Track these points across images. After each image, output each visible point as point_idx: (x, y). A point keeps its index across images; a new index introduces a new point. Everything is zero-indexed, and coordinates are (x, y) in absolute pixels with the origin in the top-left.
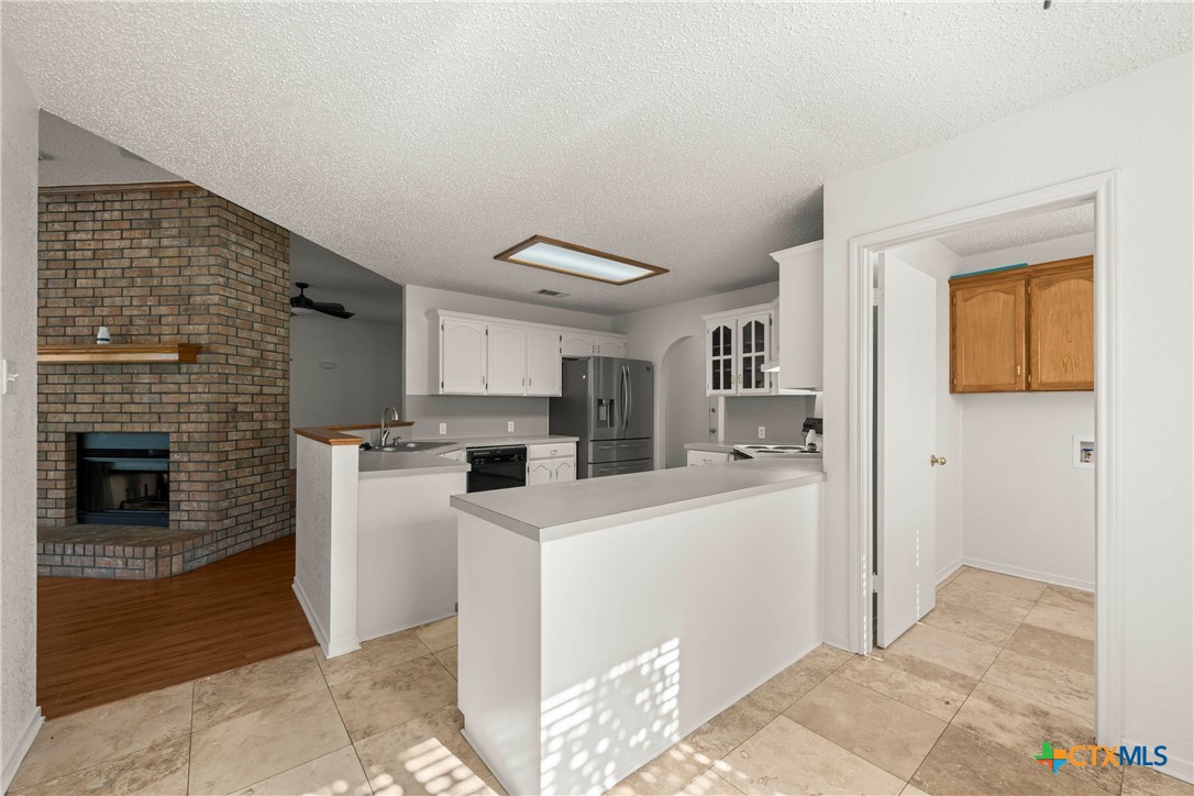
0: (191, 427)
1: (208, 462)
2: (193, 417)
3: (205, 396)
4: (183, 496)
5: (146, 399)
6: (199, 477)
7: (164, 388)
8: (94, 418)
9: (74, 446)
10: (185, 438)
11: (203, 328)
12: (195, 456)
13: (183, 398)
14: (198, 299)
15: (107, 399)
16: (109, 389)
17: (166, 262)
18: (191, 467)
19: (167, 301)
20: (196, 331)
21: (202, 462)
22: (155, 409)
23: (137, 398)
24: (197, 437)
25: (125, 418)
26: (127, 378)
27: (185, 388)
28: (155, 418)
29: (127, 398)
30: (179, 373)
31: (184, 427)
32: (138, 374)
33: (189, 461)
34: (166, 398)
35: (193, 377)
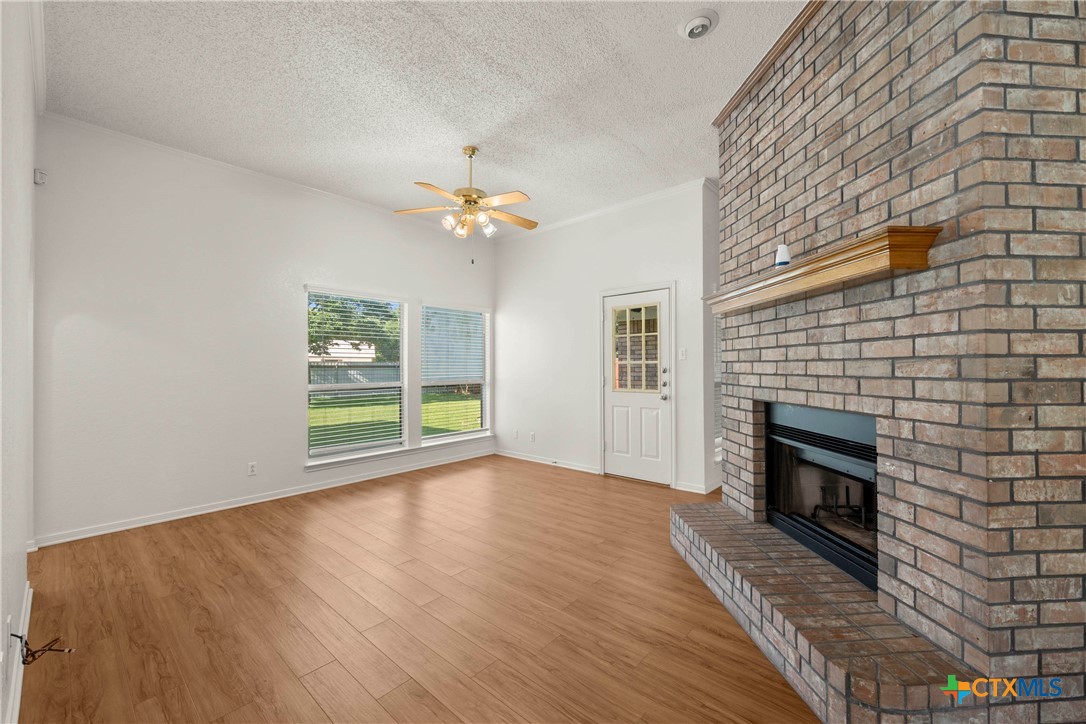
0: (919, 410)
1: (961, 498)
2: (922, 389)
3: (949, 340)
4: (903, 552)
5: (838, 352)
6: (938, 524)
7: (866, 330)
8: (778, 382)
9: (762, 418)
10: (906, 432)
11: (943, 186)
12: (927, 476)
13: (902, 348)
14: (930, 127)
15: (791, 354)
16: (791, 338)
17: (866, 91)
18: (920, 497)
19: (869, 162)
20: (926, 199)
21: (946, 492)
22: (853, 369)
23: (825, 352)
24: (931, 433)
25: (810, 384)
26: (812, 320)
27: (902, 326)
28: (852, 387)
29: (812, 352)
30: (892, 297)
31: (903, 408)
32: (827, 310)
33: (915, 483)
34: (869, 350)
35: (921, 301)
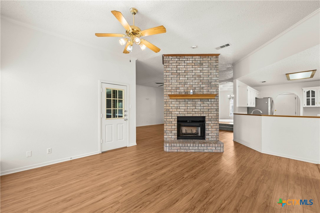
0: (212, 115)
1: (216, 123)
2: (212, 112)
3: (215, 107)
4: (210, 132)
5: (199, 108)
6: (214, 127)
7: (205, 105)
8: (185, 113)
10: (210, 117)
11: (215, 90)
12: (213, 122)
13: (209, 108)
14: (213, 83)
15: (189, 108)
16: (189, 105)
17: (204, 74)
18: (212, 125)
19: (205, 83)
20: (213, 91)
21: (215, 123)
22: (202, 110)
23: (197, 108)
24: (213, 117)
25: (194, 113)
26: (194, 103)
27: (210, 105)
28: (202, 113)
29: (194, 107)
30: (208, 101)
31: (210, 115)
32: (197, 101)
33: (211, 123)
34: (205, 108)
35: (212, 102)
